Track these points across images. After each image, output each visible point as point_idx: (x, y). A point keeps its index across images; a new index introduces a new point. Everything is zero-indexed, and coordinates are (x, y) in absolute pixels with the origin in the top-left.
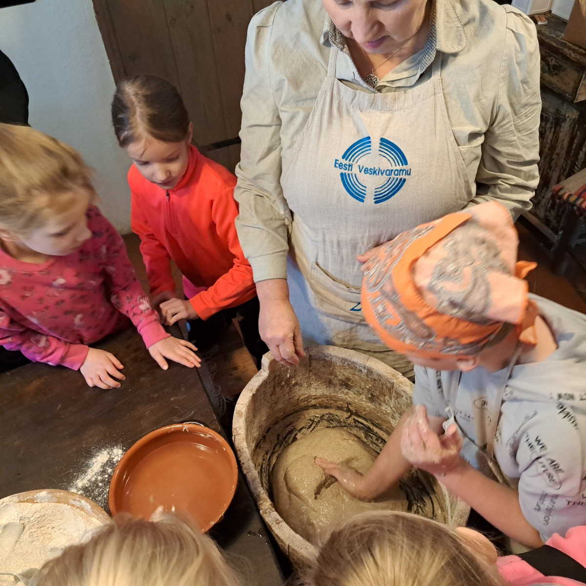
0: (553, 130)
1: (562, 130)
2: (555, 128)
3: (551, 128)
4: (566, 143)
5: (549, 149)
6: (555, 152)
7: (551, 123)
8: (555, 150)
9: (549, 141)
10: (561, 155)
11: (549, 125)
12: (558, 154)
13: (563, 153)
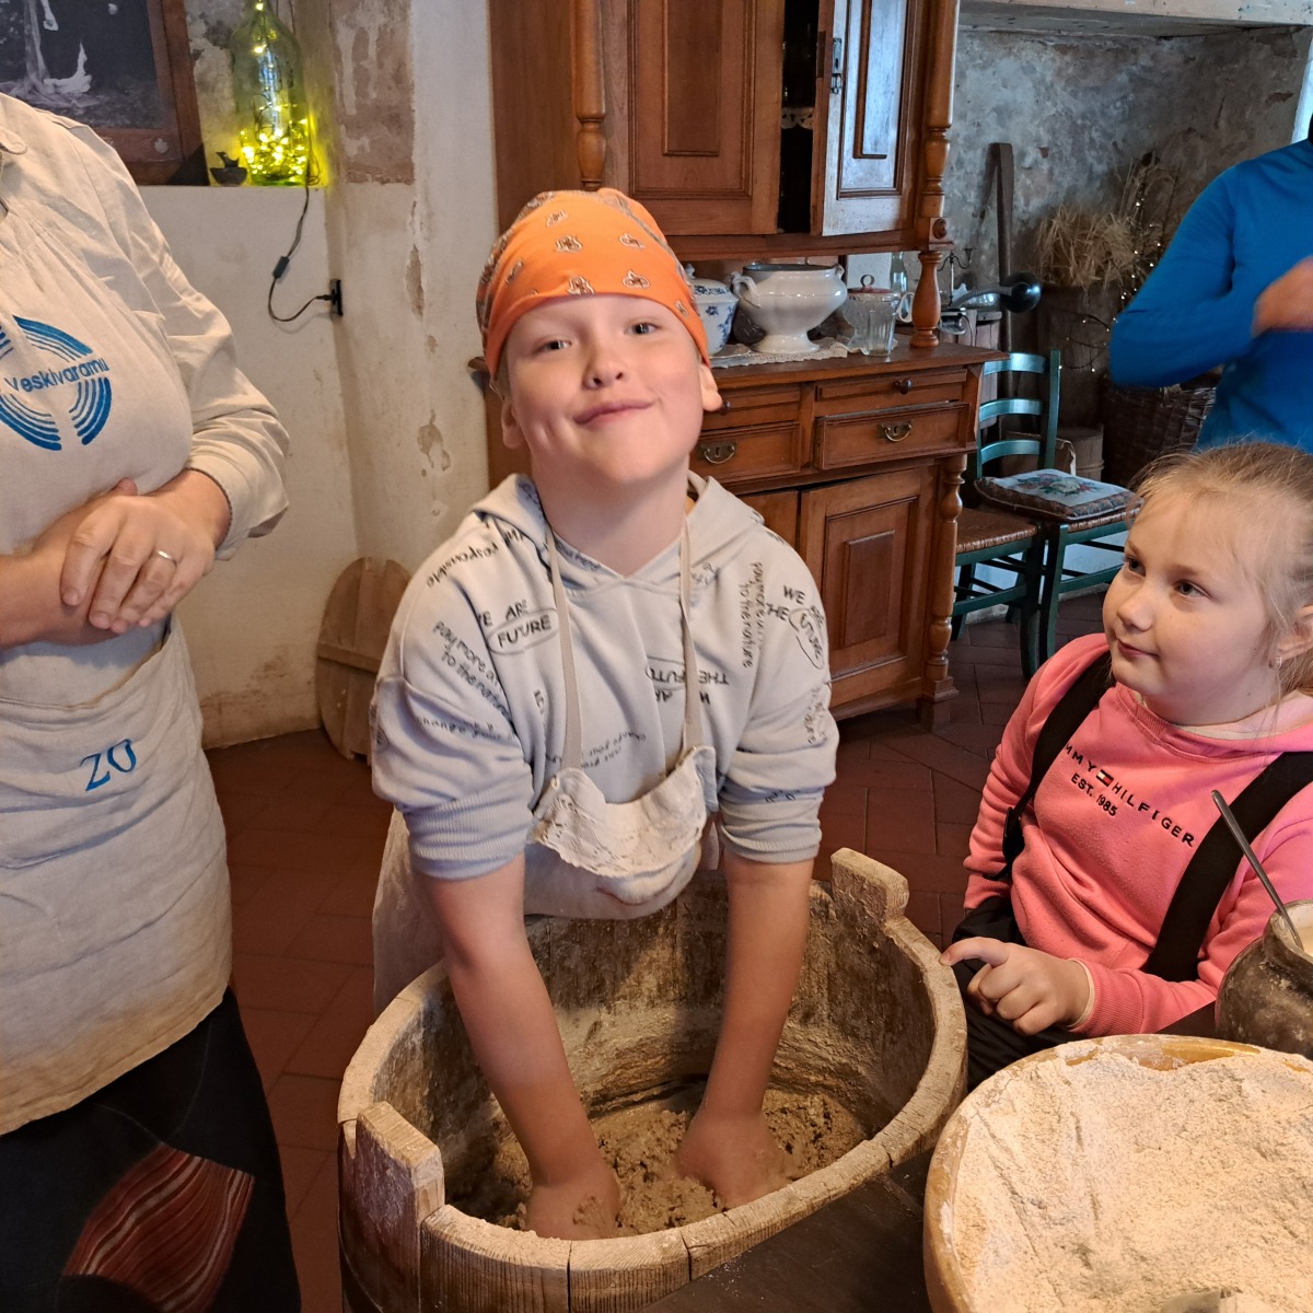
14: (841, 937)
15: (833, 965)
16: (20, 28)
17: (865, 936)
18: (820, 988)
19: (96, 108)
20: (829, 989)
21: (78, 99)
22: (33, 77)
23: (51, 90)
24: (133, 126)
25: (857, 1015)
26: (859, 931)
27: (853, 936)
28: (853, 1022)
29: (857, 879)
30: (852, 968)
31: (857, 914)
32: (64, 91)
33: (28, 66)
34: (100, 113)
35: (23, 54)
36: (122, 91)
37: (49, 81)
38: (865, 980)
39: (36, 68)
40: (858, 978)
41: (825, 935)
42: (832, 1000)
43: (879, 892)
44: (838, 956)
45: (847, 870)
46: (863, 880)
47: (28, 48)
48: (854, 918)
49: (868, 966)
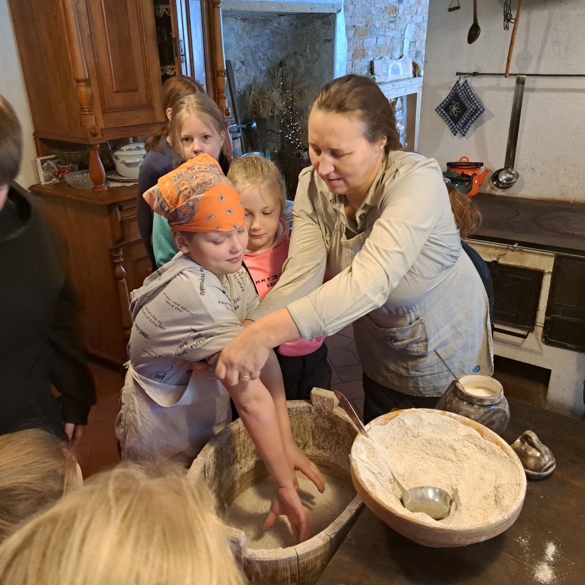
14: (317, 418)
15: (314, 427)
17: (326, 416)
18: (309, 436)
20: (312, 435)
25: (324, 441)
26: (323, 414)
27: (321, 416)
28: (323, 444)
29: (322, 398)
30: (321, 427)
31: (323, 409)
38: (327, 430)
40: (323, 430)
41: (310, 418)
42: (314, 439)
43: (331, 401)
44: (315, 424)
45: (318, 395)
46: (324, 398)
48: (321, 410)
49: (327, 425)
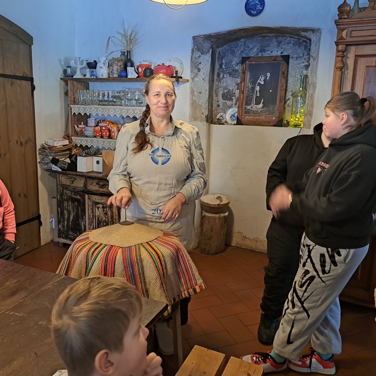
0: (110, 210)
1: (113, 208)
2: (111, 209)
3: (109, 210)
4: (117, 213)
5: (111, 219)
6: (114, 218)
7: (108, 208)
8: (113, 218)
9: (110, 215)
10: (116, 219)
11: (108, 209)
12: (115, 219)
13: (117, 217)
16: (252, 96)
19: (262, 111)
21: (260, 109)
22: (252, 105)
23: (255, 107)
24: (269, 114)
32: (257, 107)
33: (252, 103)
34: (263, 112)
35: (252, 100)
36: (269, 107)
37: (255, 106)
39: (253, 103)
47: (253, 99)
